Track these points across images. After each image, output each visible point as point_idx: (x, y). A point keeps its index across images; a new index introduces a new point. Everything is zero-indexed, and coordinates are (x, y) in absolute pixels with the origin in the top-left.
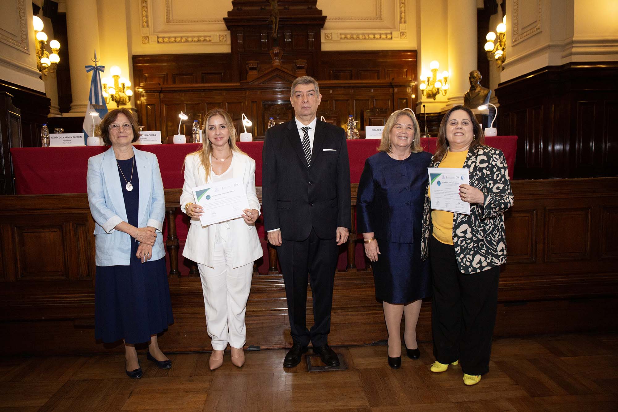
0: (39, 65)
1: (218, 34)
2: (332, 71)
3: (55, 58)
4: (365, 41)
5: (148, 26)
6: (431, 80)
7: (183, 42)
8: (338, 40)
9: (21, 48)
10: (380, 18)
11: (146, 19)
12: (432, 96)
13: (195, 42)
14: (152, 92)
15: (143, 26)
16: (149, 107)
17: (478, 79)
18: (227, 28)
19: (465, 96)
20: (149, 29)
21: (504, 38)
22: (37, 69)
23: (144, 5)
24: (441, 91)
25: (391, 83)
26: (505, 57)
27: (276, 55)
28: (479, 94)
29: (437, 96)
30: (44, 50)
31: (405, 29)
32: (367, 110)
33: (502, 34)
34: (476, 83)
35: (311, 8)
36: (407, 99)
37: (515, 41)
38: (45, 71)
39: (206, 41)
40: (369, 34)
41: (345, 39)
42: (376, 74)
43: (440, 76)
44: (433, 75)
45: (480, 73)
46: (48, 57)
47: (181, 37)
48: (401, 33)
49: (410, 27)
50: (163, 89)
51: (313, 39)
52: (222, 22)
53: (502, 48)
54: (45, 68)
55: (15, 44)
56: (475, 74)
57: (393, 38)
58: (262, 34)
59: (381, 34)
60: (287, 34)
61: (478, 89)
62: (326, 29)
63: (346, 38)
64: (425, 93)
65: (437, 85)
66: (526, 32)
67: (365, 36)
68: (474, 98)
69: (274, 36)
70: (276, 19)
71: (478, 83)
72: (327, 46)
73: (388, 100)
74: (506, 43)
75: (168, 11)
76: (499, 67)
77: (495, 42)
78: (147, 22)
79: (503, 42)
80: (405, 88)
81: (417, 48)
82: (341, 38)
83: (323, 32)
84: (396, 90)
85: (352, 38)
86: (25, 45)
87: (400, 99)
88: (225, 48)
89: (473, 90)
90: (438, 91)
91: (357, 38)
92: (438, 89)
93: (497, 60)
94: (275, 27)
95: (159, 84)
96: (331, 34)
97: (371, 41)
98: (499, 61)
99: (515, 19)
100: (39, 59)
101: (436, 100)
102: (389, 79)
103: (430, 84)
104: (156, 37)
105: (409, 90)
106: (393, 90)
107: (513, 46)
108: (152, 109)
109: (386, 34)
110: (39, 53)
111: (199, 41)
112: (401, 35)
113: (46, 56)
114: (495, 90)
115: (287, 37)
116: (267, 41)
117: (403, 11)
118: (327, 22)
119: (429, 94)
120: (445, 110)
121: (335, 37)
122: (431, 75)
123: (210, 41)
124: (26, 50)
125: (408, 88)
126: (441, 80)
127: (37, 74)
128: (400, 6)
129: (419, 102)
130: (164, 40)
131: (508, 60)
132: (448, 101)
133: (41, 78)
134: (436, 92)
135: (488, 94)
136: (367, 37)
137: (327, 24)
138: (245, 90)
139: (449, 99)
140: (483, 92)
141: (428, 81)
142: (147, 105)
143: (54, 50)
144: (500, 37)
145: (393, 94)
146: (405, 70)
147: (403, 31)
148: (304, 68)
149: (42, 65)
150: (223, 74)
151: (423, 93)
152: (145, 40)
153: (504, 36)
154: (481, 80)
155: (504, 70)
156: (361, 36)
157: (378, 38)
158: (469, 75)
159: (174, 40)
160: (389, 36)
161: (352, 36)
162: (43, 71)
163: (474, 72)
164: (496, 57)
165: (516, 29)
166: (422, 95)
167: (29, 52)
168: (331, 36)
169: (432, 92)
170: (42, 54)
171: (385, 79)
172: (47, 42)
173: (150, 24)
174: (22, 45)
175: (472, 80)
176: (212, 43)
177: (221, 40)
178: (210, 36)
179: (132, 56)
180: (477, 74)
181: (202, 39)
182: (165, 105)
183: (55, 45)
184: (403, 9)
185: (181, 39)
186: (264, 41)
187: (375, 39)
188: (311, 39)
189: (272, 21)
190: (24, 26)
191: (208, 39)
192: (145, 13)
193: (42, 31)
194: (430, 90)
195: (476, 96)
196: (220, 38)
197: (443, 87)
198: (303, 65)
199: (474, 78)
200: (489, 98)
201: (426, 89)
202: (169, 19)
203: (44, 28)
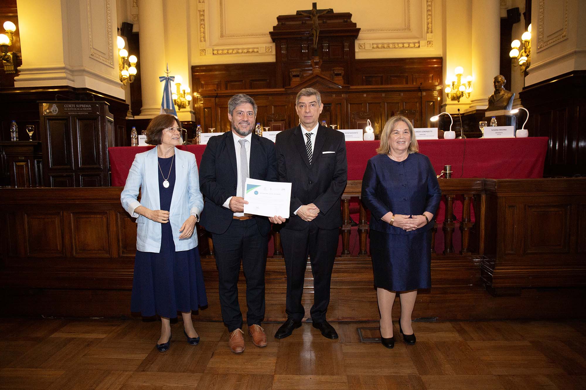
0: (121, 76)
1: (264, 46)
2: (365, 77)
3: (133, 71)
4: (395, 49)
5: (205, 41)
6: (456, 84)
7: (234, 54)
8: (370, 50)
9: (108, 64)
10: (408, 28)
11: (203, 35)
12: (456, 98)
13: (244, 53)
14: (209, 97)
15: (201, 41)
16: (206, 110)
17: (502, 83)
18: (272, 41)
19: (489, 100)
20: (206, 44)
21: (529, 45)
22: (120, 80)
23: (202, 22)
24: (465, 94)
25: (419, 87)
26: (530, 63)
27: (316, 64)
28: (503, 97)
29: (461, 99)
30: (125, 64)
31: (432, 38)
32: (397, 111)
33: (527, 41)
34: (500, 87)
35: (347, 22)
36: (434, 102)
37: (540, 48)
38: (124, 81)
39: (255, 52)
40: (398, 44)
41: (376, 48)
42: (404, 80)
43: (464, 80)
44: (458, 79)
45: (504, 78)
46: (127, 70)
47: (233, 49)
48: (428, 42)
49: (436, 37)
50: (218, 95)
51: (348, 48)
52: (268, 35)
53: (526, 54)
54: (125, 79)
55: (104, 61)
56: (500, 79)
57: (420, 46)
58: (302, 45)
59: (409, 43)
60: (325, 45)
61: (502, 92)
62: (360, 40)
63: (378, 47)
64: (450, 96)
65: (462, 89)
66: (552, 39)
67: (395, 45)
68: (498, 100)
69: (314, 47)
70: (316, 31)
71: (503, 87)
72: (360, 55)
73: (417, 103)
74: (531, 50)
75: (222, 27)
76: (523, 72)
77: (520, 49)
78: (204, 37)
79: (528, 49)
80: (432, 92)
81: (443, 54)
82: (373, 48)
83: (357, 43)
84: (424, 94)
85: (383, 47)
86: (112, 62)
87: (428, 101)
88: (271, 58)
89: (498, 93)
90: (462, 94)
91: (388, 47)
92: (462, 92)
93: (521, 65)
94: (316, 39)
95: (215, 90)
96: (364, 44)
97: (401, 49)
98: (523, 66)
99: (540, 27)
100: (120, 72)
101: (460, 103)
102: (417, 84)
103: (455, 88)
104: (212, 50)
105: (436, 93)
106: (421, 93)
107: (538, 53)
108: (208, 111)
109: (414, 43)
110: (121, 67)
111: (248, 52)
112: (428, 43)
113: (126, 69)
114: (519, 93)
115: (325, 47)
116: (307, 51)
117: (430, 22)
118: (361, 33)
119: (453, 96)
120: (468, 111)
121: (368, 47)
122: (455, 79)
123: (257, 52)
124: (112, 65)
125: (435, 92)
126: (465, 84)
127: (119, 84)
128: (427, 17)
129: (444, 103)
130: (219, 52)
131: (532, 65)
132: (471, 103)
133: (122, 87)
134: (460, 95)
135: (512, 97)
136: (397, 46)
137: (361, 35)
138: (289, 95)
139: (472, 101)
140: (507, 95)
141: (453, 85)
142: (204, 108)
143: (132, 64)
144: (525, 45)
145: (421, 97)
146: (431, 75)
147: (430, 40)
148: (341, 75)
149: (122, 76)
150: (268, 80)
151: (448, 96)
152: (202, 52)
153: (529, 44)
154: (505, 84)
155: (529, 75)
156: (391, 46)
157: (407, 47)
158: (494, 80)
159: (227, 52)
160: (417, 45)
161: (383, 46)
162: (123, 81)
163: (499, 77)
164: (521, 63)
165: (541, 37)
166: (447, 97)
167: (114, 66)
168: (364, 46)
169: (457, 95)
170: (123, 68)
171: (413, 84)
172: (127, 57)
173: (206, 39)
174: (109, 61)
175: (497, 84)
176: (260, 53)
177: (267, 51)
178: (258, 48)
179: (191, 66)
180: (501, 78)
181: (251, 50)
182: (220, 108)
183: (133, 59)
184: (430, 20)
185: (233, 51)
186: (304, 51)
187: (403, 48)
188: (347, 48)
189: (313, 34)
190: (111, 45)
191: (255, 50)
192: (203, 30)
193: (123, 49)
194: (454, 94)
195: (499, 99)
196: (266, 49)
197: (466, 90)
198: (340, 72)
199: (498, 82)
200: (513, 100)
201: (451, 92)
202: (223, 34)
203: (125, 46)
